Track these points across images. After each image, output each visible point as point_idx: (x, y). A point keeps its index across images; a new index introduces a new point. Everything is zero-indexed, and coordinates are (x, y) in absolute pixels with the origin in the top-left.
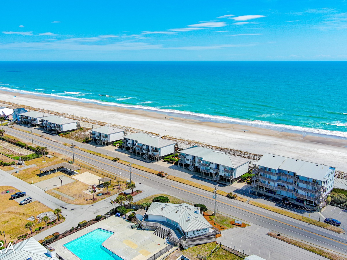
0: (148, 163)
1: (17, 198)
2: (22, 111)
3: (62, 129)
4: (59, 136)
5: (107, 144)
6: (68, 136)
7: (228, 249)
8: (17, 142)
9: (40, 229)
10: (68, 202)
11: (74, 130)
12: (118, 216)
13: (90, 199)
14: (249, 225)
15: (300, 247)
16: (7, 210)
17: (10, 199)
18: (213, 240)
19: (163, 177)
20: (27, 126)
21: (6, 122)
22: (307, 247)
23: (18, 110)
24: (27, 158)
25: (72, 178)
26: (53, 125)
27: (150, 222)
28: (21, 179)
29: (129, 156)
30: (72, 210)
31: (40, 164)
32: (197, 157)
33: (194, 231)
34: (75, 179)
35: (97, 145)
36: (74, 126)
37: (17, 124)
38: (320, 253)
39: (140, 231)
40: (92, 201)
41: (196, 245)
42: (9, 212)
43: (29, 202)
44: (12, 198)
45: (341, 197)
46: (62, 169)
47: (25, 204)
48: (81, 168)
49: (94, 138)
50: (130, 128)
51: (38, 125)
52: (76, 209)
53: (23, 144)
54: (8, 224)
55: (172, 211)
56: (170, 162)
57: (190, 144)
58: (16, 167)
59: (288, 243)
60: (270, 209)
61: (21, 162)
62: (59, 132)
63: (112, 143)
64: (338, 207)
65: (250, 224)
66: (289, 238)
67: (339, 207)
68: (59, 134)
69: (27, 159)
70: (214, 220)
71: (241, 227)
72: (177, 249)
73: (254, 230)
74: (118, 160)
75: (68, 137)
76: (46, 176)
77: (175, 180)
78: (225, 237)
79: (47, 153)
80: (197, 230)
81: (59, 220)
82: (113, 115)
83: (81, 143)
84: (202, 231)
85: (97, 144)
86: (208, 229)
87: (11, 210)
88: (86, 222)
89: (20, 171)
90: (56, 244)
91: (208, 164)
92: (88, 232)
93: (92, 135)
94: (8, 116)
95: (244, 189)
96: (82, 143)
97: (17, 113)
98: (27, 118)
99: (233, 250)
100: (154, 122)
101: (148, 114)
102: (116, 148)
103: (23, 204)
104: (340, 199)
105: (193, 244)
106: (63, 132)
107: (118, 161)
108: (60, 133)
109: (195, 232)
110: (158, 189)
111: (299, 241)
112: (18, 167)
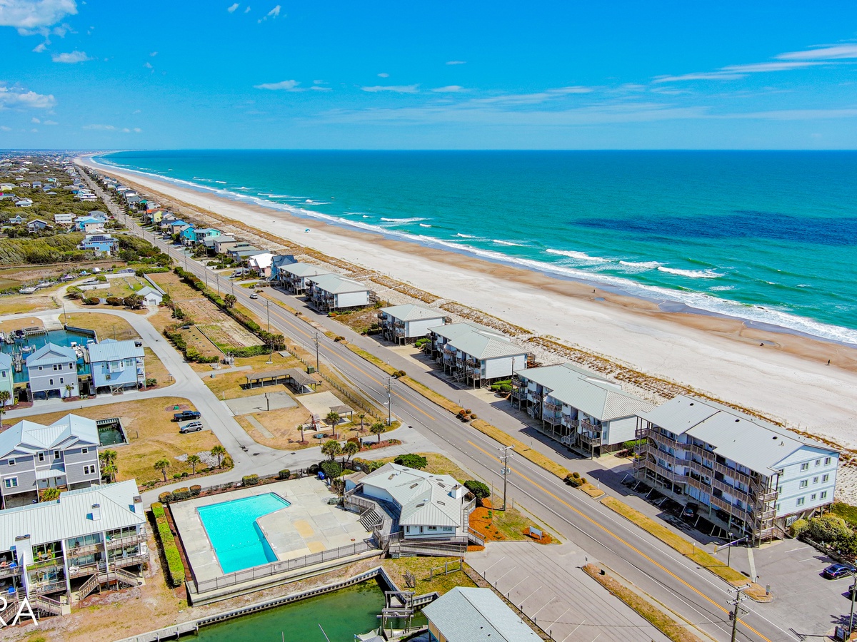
0: (458, 389)
1: (183, 420)
2: (286, 260)
3: (337, 304)
4: (329, 316)
5: (403, 340)
6: (344, 319)
7: (474, 575)
8: (246, 322)
9: (183, 475)
10: (258, 441)
11: (361, 307)
12: (320, 478)
13: (297, 442)
14: (559, 542)
15: (629, 605)
16: (157, 438)
17: (173, 421)
18: (459, 554)
19: (465, 421)
20: (286, 292)
21: (257, 281)
22: (645, 609)
23: (280, 257)
24: (243, 353)
25: (295, 399)
26: (323, 294)
27: (363, 499)
28: (212, 390)
29: (430, 370)
30: (255, 454)
31: (260, 366)
32: (546, 388)
33: (422, 528)
34: (298, 402)
35: (386, 342)
36: (363, 299)
37: (272, 286)
38: (662, 625)
39: (339, 511)
40: (298, 445)
41: (419, 555)
42: (157, 441)
43: (197, 430)
44: (176, 419)
45: (828, 526)
46: (288, 381)
47: (189, 432)
48: (324, 383)
49: (385, 326)
50: (478, 313)
51: (304, 291)
52: (262, 453)
53: (254, 327)
54: (142, 460)
55: (405, 484)
56: (501, 392)
57: (581, 361)
58: (216, 367)
59: (611, 593)
60: (636, 522)
61: (228, 359)
62: (330, 308)
63: (414, 340)
64: (815, 547)
65: (562, 540)
66: (623, 583)
67: (817, 549)
68: (330, 313)
69: (243, 355)
70: (494, 518)
71: (538, 542)
72: (380, 555)
73: (560, 553)
74: (403, 375)
75: (342, 321)
76: (253, 390)
77: (485, 431)
78: (488, 554)
79: (283, 348)
80: (430, 527)
81: (220, 468)
82: (471, 282)
83: (358, 335)
84: (439, 531)
85: (386, 339)
86: (453, 529)
87: (161, 439)
88: (256, 477)
89: (216, 376)
90: (189, 503)
91: (559, 406)
92: (251, 495)
93: (380, 320)
94: (263, 270)
95: (616, 472)
96: (362, 334)
97: (276, 264)
98: (289, 275)
99: (481, 578)
100: (549, 304)
101: (553, 284)
102: (417, 351)
103: (184, 432)
104: (825, 530)
105: (413, 553)
106: (338, 309)
107: (402, 378)
108: (333, 310)
109: (426, 531)
110: (436, 444)
111: (639, 593)
112: (220, 368)
